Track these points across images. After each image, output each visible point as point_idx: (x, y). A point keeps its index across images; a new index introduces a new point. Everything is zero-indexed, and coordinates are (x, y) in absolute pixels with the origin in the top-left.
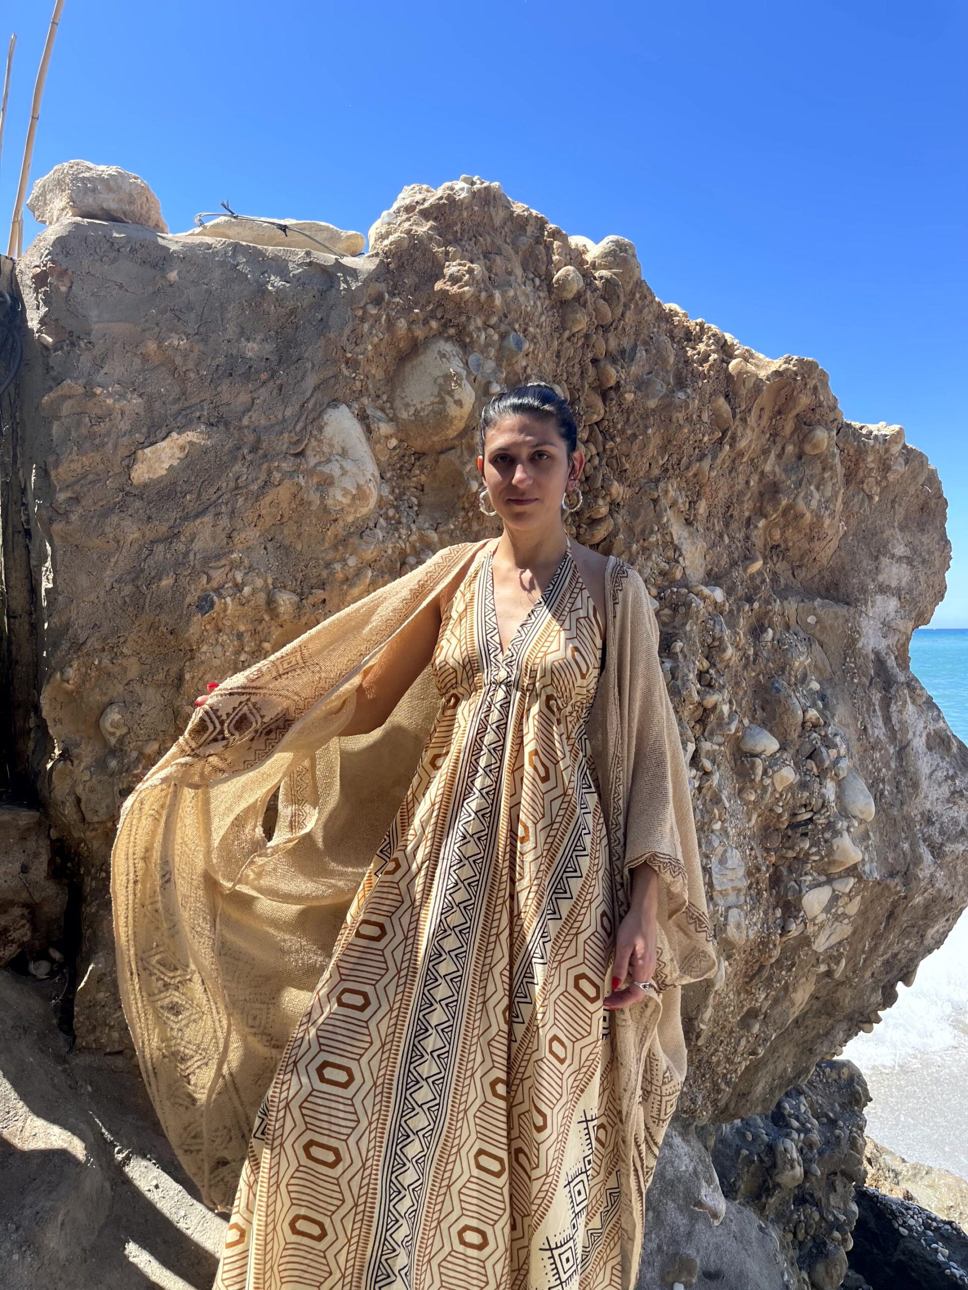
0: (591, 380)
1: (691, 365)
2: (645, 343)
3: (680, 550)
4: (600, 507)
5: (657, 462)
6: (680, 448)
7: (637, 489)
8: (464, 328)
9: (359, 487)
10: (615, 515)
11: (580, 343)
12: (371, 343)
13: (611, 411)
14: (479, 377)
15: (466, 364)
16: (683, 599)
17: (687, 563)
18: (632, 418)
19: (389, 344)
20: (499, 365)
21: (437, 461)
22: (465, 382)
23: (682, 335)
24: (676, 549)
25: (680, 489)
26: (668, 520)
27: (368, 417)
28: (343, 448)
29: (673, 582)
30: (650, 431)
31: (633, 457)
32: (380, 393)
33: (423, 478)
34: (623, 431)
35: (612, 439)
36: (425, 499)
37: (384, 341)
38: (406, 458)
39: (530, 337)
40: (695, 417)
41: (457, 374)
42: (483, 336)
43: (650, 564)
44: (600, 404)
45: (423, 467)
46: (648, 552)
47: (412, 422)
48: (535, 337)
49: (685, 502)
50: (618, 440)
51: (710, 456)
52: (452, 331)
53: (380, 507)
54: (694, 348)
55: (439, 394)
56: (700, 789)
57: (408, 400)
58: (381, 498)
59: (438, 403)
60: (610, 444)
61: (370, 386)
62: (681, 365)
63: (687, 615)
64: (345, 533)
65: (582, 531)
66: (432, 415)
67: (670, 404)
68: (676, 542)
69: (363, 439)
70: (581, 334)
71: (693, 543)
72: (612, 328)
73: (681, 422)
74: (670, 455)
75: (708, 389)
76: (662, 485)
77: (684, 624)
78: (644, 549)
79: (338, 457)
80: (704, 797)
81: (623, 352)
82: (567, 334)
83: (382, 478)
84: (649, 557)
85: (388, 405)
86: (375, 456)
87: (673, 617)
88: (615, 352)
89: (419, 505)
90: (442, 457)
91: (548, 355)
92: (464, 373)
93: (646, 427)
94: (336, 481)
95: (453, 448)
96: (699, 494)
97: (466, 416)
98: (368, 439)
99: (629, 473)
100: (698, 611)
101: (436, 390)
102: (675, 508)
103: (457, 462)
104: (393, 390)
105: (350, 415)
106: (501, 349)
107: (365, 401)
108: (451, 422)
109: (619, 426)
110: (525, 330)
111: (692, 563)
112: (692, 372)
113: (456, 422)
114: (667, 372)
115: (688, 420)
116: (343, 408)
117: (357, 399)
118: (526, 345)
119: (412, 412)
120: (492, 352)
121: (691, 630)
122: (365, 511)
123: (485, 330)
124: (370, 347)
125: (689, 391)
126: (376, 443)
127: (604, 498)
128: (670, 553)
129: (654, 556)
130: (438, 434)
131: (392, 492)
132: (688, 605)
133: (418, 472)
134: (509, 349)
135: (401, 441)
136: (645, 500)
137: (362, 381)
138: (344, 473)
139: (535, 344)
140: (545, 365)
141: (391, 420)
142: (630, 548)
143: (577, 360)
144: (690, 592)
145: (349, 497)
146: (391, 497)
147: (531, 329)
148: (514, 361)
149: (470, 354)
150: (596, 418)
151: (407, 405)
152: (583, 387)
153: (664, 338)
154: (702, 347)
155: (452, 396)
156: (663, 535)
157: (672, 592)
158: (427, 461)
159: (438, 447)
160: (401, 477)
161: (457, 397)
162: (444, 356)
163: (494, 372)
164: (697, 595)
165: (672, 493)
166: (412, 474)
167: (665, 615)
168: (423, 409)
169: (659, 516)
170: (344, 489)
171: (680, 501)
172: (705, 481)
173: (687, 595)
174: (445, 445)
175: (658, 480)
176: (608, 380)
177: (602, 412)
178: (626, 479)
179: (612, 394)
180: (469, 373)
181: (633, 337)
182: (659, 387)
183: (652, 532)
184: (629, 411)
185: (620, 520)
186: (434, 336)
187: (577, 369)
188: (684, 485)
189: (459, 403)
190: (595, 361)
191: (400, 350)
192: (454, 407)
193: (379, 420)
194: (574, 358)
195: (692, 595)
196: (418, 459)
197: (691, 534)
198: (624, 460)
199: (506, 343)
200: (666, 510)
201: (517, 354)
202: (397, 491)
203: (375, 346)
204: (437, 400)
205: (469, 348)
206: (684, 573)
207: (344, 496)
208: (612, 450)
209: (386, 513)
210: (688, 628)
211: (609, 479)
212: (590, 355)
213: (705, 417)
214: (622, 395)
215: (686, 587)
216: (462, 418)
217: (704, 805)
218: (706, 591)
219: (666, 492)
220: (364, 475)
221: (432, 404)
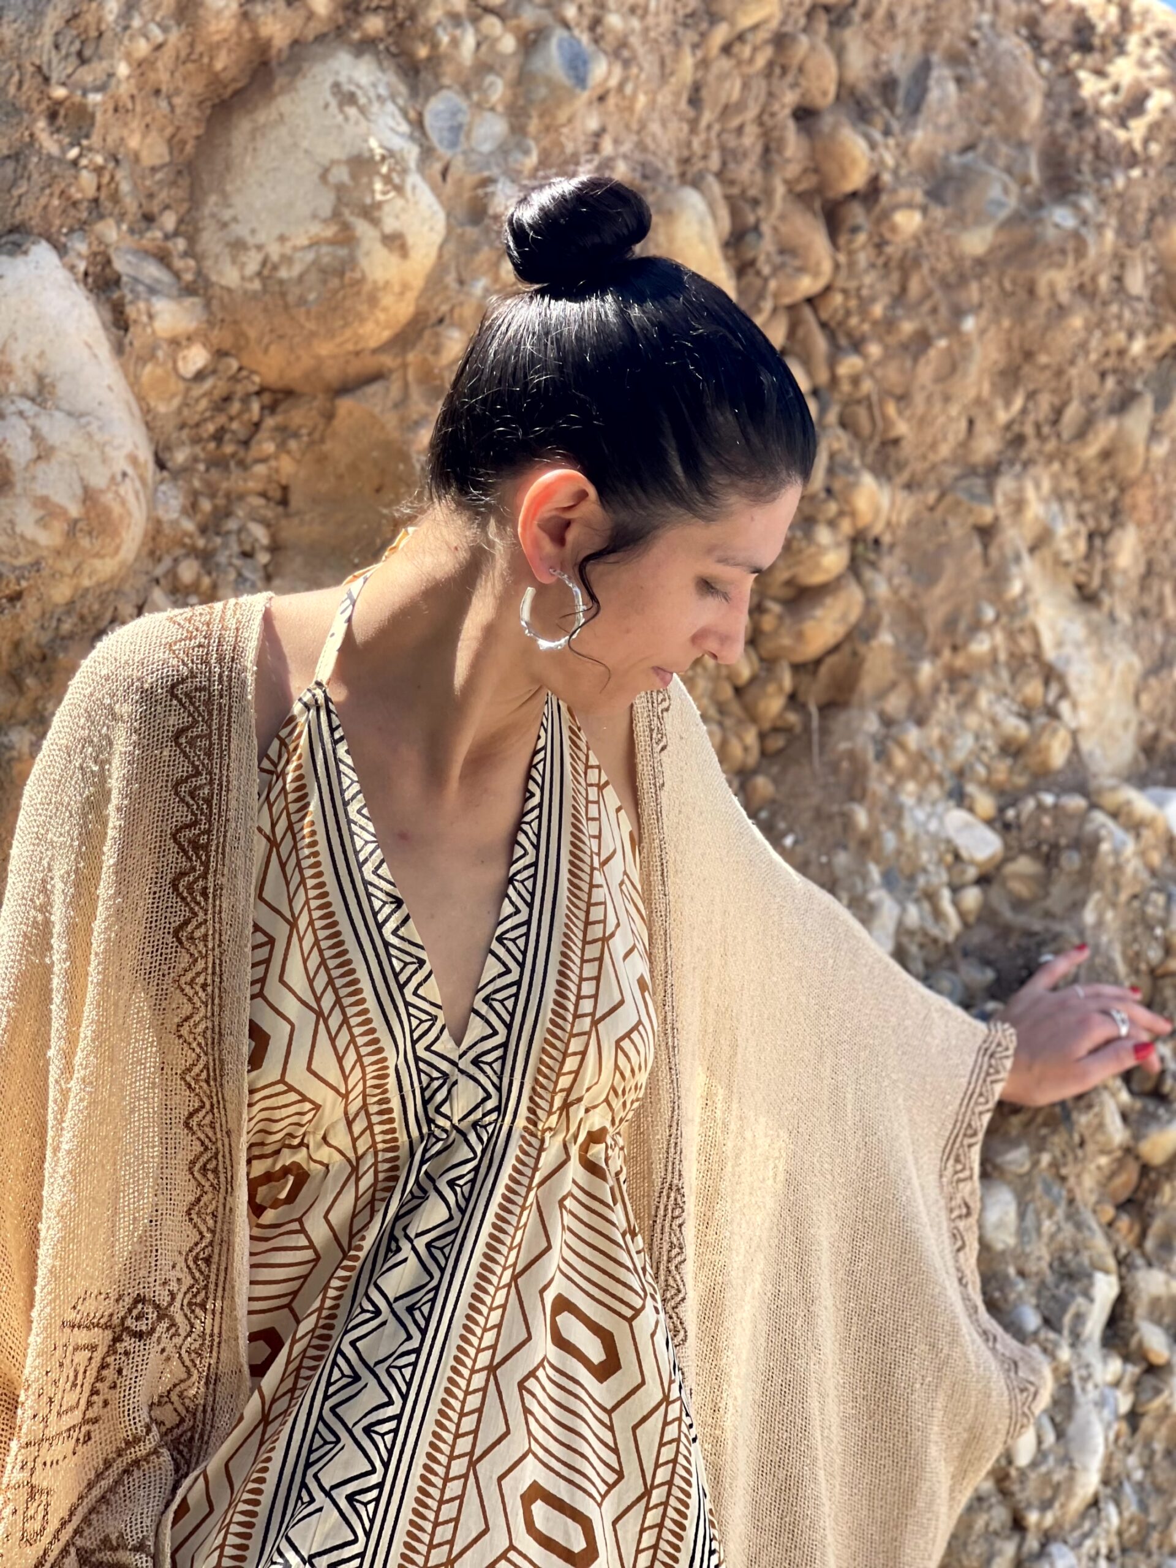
0: (793, 170)
1: (1092, 123)
2: (955, 59)
3: (1061, 678)
4: (822, 550)
5: (991, 415)
6: (1059, 373)
7: (932, 496)
8: (412, 16)
9: (89, 496)
10: (868, 574)
11: (761, 61)
12: (128, 56)
13: (851, 264)
14: (458, 168)
15: (419, 124)
16: (1072, 828)
17: (1084, 718)
18: (915, 287)
19: (180, 60)
20: (518, 129)
21: (329, 416)
22: (414, 179)
23: (1064, 32)
24: (1050, 674)
25: (1059, 496)
26: (1026, 590)
27: (117, 281)
28: (40, 378)
29: (1042, 778)
30: (969, 324)
31: (919, 399)
32: (155, 207)
33: (287, 466)
34: (889, 324)
35: (857, 346)
36: (292, 531)
37: (168, 53)
38: (235, 407)
39: (610, 42)
40: (1104, 281)
41: (390, 154)
42: (469, 40)
43: (972, 720)
44: (818, 241)
45: (284, 433)
46: (965, 686)
47: (254, 296)
48: (623, 44)
49: (1072, 537)
50: (874, 350)
51: (1148, 400)
52: (374, 24)
53: (154, 556)
54: (1100, 73)
55: (336, 214)
56: (1133, 1418)
57: (240, 230)
58: (156, 530)
59: (332, 242)
60: (849, 365)
61: (125, 187)
62: (1062, 126)
63: (1086, 878)
64: (45, 638)
65: (768, 623)
66: (313, 277)
67: (1031, 243)
68: (1050, 653)
69: (104, 349)
70: (763, 35)
71: (1101, 658)
72: (856, 14)
73: (1064, 297)
74: (1031, 396)
75: (1145, 199)
76: (1005, 484)
77: (1078, 906)
78: (954, 677)
79: (25, 405)
80: (1148, 1444)
81: (887, 86)
82: (721, 34)
83: (161, 465)
84: (968, 703)
85: (181, 244)
86: (140, 398)
87: (1045, 882)
88: (863, 87)
89: (275, 548)
90: (345, 405)
91: (664, 98)
92: (412, 153)
93: (958, 313)
94: (18, 478)
95: (377, 376)
96: (1116, 512)
97: (418, 283)
98: (119, 349)
99: (907, 449)
100: (1118, 868)
101: (326, 202)
102: (1046, 553)
103: (391, 420)
104: (194, 200)
105: (61, 275)
106: (523, 80)
107: (110, 231)
108: (373, 300)
109: (878, 310)
110: (596, 23)
111: (1099, 717)
112: (1096, 147)
113: (387, 300)
114: (1021, 145)
115: (1085, 291)
116: (42, 253)
117: (83, 227)
118: (601, 70)
119: (252, 267)
120: (498, 89)
121: (1100, 923)
122: (106, 567)
123: (475, 20)
124: (123, 70)
125: (1087, 203)
126: (142, 360)
127: (832, 524)
128: (1033, 689)
129: (984, 699)
130: (331, 334)
131: (192, 508)
132: (1088, 846)
133: (269, 447)
134: (549, 82)
135: (220, 354)
136: (957, 528)
137: (99, 170)
138: (44, 453)
139: (626, 64)
140: (655, 127)
141: (189, 290)
142: (911, 674)
143: (752, 112)
144: (1094, 806)
145: (59, 527)
146: (189, 525)
147: (614, 20)
148: (562, 116)
149: (429, 93)
150: (807, 285)
151: (238, 246)
152: (768, 192)
153: (1014, 44)
154: (1124, 70)
155: (375, 222)
156: (1011, 636)
157: (1040, 807)
158: (299, 416)
159: (332, 373)
160: (218, 463)
161: (390, 225)
162: (350, 99)
163: (503, 150)
164: (1115, 815)
165: (1035, 509)
166: (254, 452)
167: (1021, 877)
168: (287, 260)
169: (998, 578)
170: (43, 502)
171: (1061, 530)
172: (1134, 472)
173: (1083, 817)
174: (356, 367)
175: (992, 471)
176: (843, 173)
177: (827, 267)
178: (900, 466)
179: (857, 213)
180: (427, 153)
181: (918, 40)
182: (995, 192)
183: (977, 626)
184: (907, 264)
185: (882, 590)
186: (320, 38)
187: (750, 139)
188: (1070, 483)
189: (396, 242)
190: (805, 115)
191: (215, 80)
192: (380, 253)
193: (152, 291)
194: (740, 106)
195: (1099, 817)
196: (271, 408)
197: (1094, 630)
198: (891, 409)
199: (537, 63)
200: (1018, 559)
201: (572, 96)
202: (206, 505)
203: (142, 66)
204: (330, 232)
205: (426, 76)
206: (1076, 750)
207: (42, 522)
208: (855, 380)
209: (172, 573)
210: (1089, 916)
211: (848, 468)
212: (790, 98)
213: (1136, 282)
214: (885, 216)
215: (1082, 789)
216: (405, 287)
217: (1147, 1467)
218: (1141, 803)
219: (1019, 505)
220: (105, 460)
221: (315, 244)
